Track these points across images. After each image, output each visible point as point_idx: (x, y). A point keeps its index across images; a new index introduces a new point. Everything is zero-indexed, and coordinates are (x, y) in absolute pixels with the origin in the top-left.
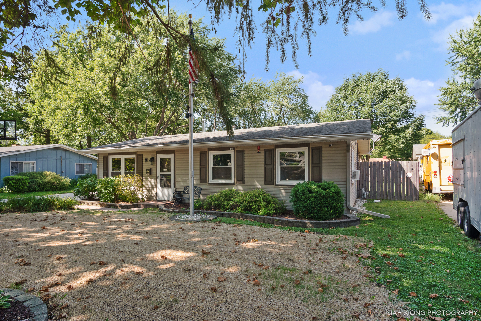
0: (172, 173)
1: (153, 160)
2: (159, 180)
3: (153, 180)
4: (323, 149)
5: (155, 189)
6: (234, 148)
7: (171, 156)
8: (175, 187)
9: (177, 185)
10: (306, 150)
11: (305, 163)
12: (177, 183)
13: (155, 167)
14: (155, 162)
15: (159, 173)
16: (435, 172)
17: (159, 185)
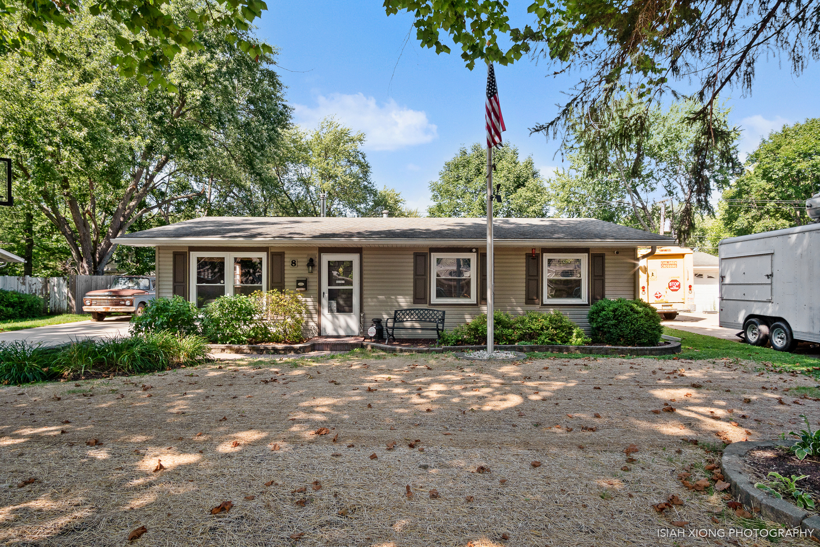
0: (356, 288)
1: (311, 263)
2: (325, 301)
3: (309, 299)
4: (606, 257)
5: (315, 316)
6: (477, 249)
7: (355, 258)
8: (361, 311)
9: (365, 308)
10: (584, 258)
11: (584, 275)
12: (365, 304)
13: (317, 276)
14: (317, 268)
15: (325, 287)
16: (643, 288)
17: (325, 311)
